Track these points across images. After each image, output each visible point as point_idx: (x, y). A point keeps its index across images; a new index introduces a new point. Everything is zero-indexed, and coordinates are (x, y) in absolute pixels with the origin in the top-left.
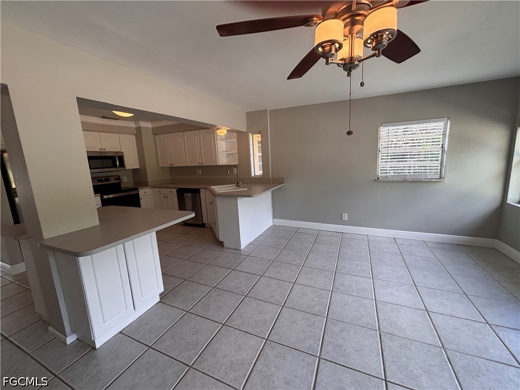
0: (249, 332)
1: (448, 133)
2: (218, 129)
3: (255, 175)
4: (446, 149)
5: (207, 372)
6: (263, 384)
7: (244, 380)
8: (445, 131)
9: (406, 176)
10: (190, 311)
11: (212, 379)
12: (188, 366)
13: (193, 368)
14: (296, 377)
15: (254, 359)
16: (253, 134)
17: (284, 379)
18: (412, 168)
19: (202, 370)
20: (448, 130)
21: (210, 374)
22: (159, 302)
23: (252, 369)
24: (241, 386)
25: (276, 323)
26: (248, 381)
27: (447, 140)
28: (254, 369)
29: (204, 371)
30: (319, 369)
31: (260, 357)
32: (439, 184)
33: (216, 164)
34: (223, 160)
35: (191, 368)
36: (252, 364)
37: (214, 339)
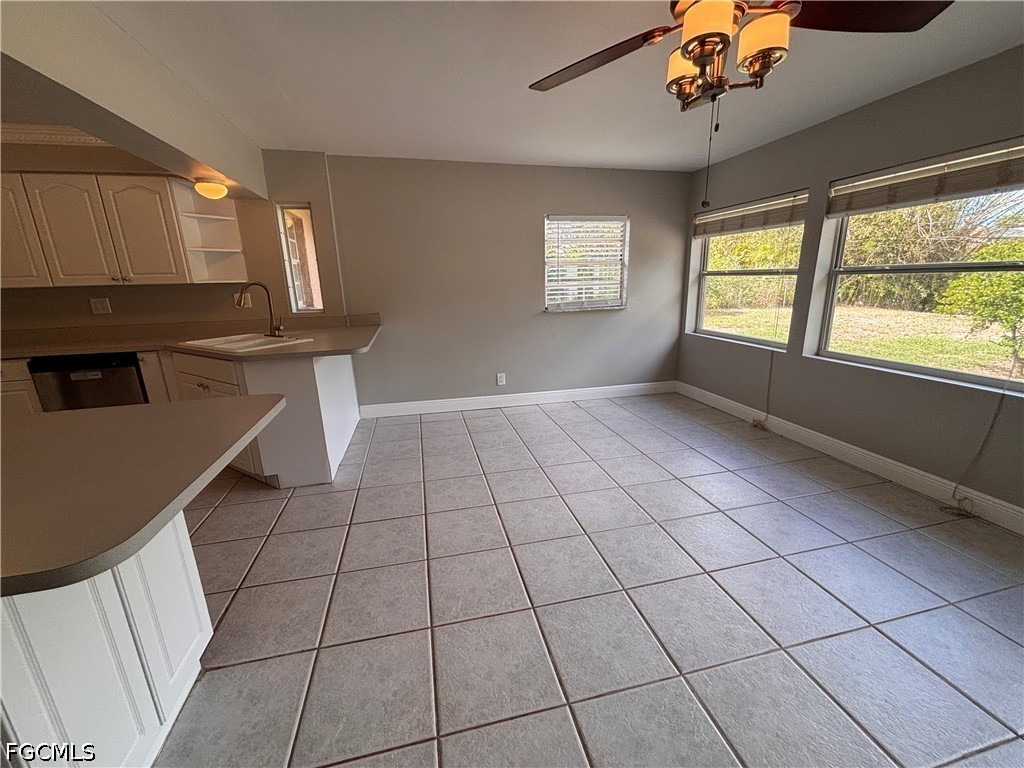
0: (493, 613)
1: (627, 239)
2: (199, 180)
3: (298, 310)
4: (627, 263)
5: (482, 722)
6: (589, 670)
7: (556, 687)
8: (624, 236)
9: (583, 303)
10: (324, 645)
11: (502, 724)
12: (433, 739)
13: (443, 736)
14: (620, 631)
15: (542, 647)
16: (282, 209)
17: (609, 643)
18: (584, 291)
19: (468, 726)
20: (628, 234)
21: (492, 720)
22: (202, 674)
23: (553, 662)
24: (561, 698)
25: (525, 576)
26: (564, 683)
27: (627, 249)
28: (557, 660)
29: (475, 724)
30: (638, 605)
31: (549, 638)
32: (622, 312)
33: (184, 282)
34: (200, 273)
35: (443, 739)
36: (545, 655)
37: (438, 661)
